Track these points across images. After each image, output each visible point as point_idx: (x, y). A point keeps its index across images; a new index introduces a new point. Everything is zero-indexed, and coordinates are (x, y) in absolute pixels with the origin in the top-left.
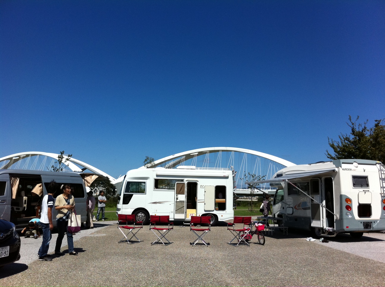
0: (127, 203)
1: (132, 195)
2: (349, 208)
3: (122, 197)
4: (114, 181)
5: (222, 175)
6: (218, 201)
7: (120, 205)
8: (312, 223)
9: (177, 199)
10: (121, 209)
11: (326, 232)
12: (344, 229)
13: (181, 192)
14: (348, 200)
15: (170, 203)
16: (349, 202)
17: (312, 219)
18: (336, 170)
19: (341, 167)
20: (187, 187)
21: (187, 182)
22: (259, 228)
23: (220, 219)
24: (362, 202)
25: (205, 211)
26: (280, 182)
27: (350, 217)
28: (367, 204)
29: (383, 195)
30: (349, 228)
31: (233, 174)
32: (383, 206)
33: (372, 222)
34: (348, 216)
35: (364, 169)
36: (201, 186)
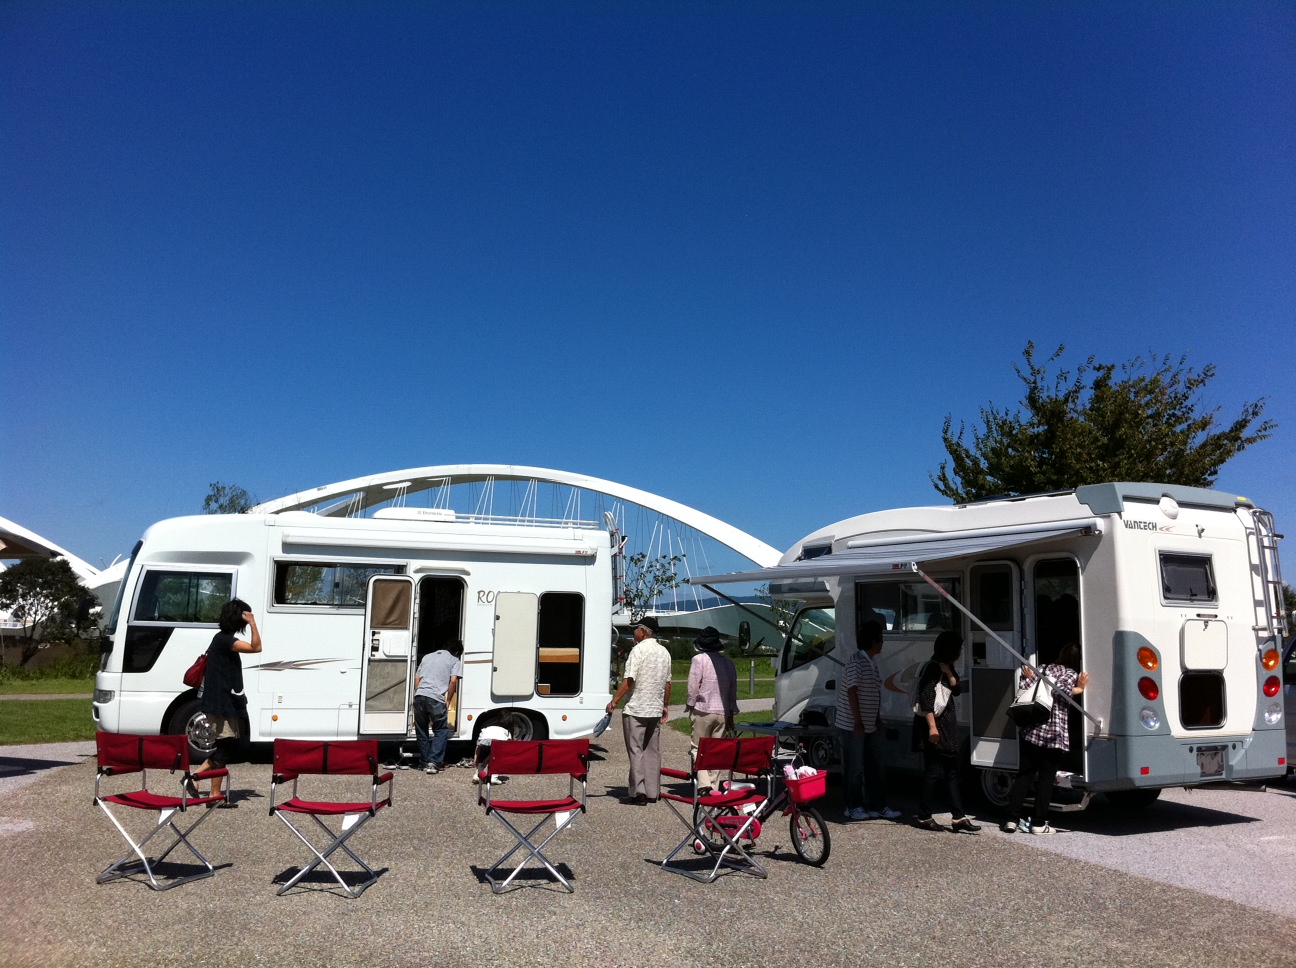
0: (146, 667)
1: (168, 632)
2: (1150, 688)
3: (119, 640)
4: (90, 577)
5: (570, 548)
6: (552, 657)
7: (112, 676)
8: (975, 747)
9: (375, 649)
10: (117, 693)
12: (1131, 781)
13: (392, 619)
14: (1148, 655)
15: (343, 666)
16: (1150, 664)
17: (974, 735)
19: (1119, 513)
20: (418, 596)
21: (421, 575)
22: (803, 788)
23: (557, 733)
24: (1197, 662)
25: (495, 698)
26: (820, 579)
27: (1155, 725)
28: (1209, 672)
29: (1264, 634)
30: (1151, 773)
31: (612, 547)
32: (1263, 681)
33: (1225, 747)
34: (1147, 723)
35: (1200, 528)
36: (482, 594)
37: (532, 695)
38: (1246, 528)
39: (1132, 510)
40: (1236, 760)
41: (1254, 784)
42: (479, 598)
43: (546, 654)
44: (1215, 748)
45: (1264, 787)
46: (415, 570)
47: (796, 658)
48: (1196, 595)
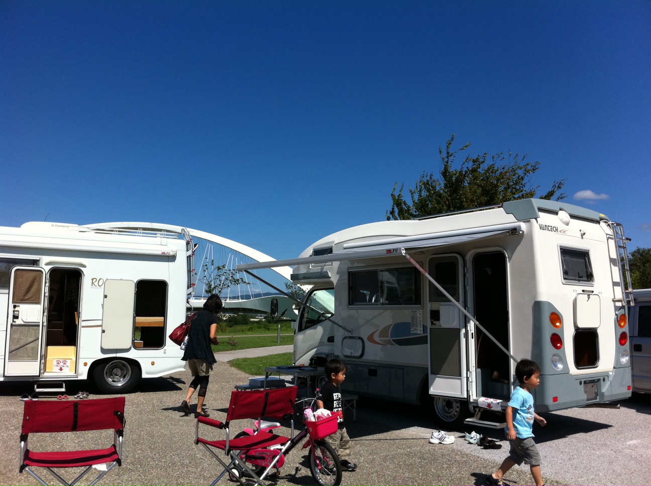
2: (557, 340)
5: (157, 250)
6: (145, 323)
8: (432, 384)
9: (16, 317)
11: (475, 411)
12: (546, 407)
13: (29, 296)
14: (556, 317)
16: (558, 324)
17: (432, 373)
18: (522, 229)
19: (536, 219)
20: (48, 281)
21: (50, 267)
22: (319, 427)
23: (148, 373)
24: (584, 323)
25: (104, 351)
27: (560, 366)
28: (590, 329)
29: (619, 304)
30: (559, 401)
31: (187, 250)
32: (619, 336)
33: (599, 380)
34: (556, 366)
35: (582, 232)
36: (94, 280)
37: (131, 347)
38: (607, 234)
39: (544, 218)
40: (605, 388)
41: (613, 404)
42: (93, 283)
43: (140, 321)
44: (593, 382)
45: (619, 405)
46: (45, 264)
47: (307, 322)
48: (582, 277)
